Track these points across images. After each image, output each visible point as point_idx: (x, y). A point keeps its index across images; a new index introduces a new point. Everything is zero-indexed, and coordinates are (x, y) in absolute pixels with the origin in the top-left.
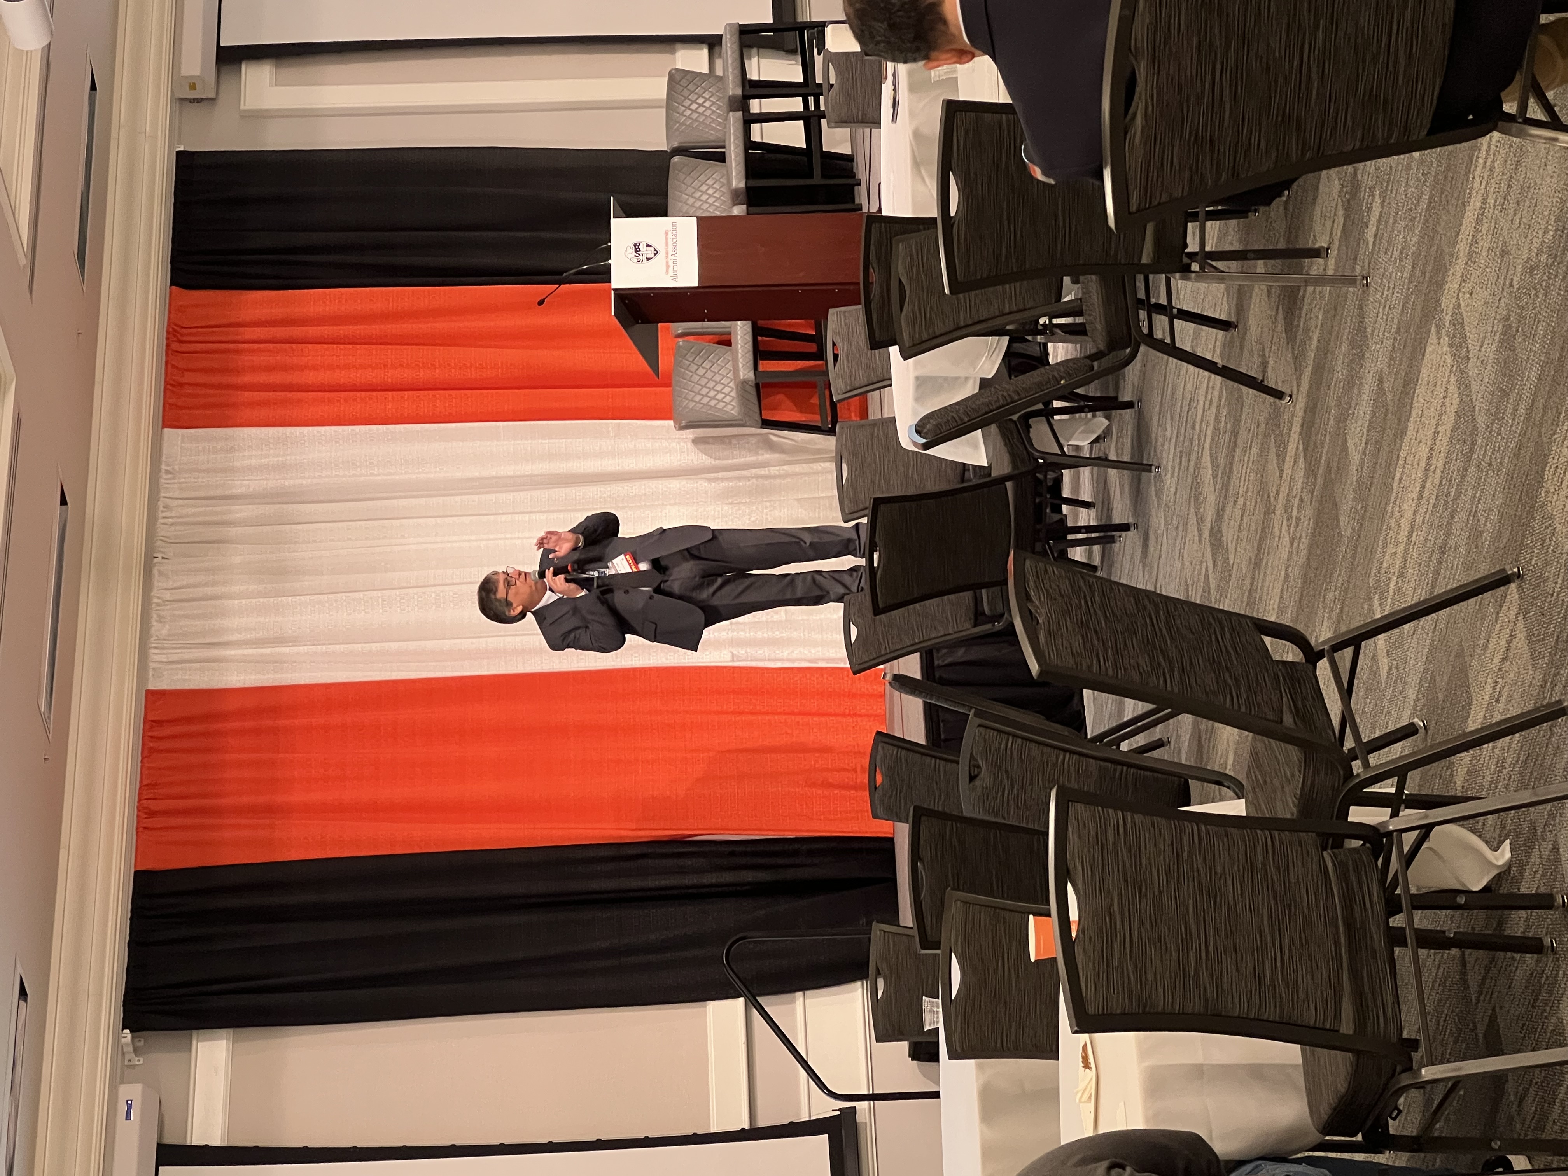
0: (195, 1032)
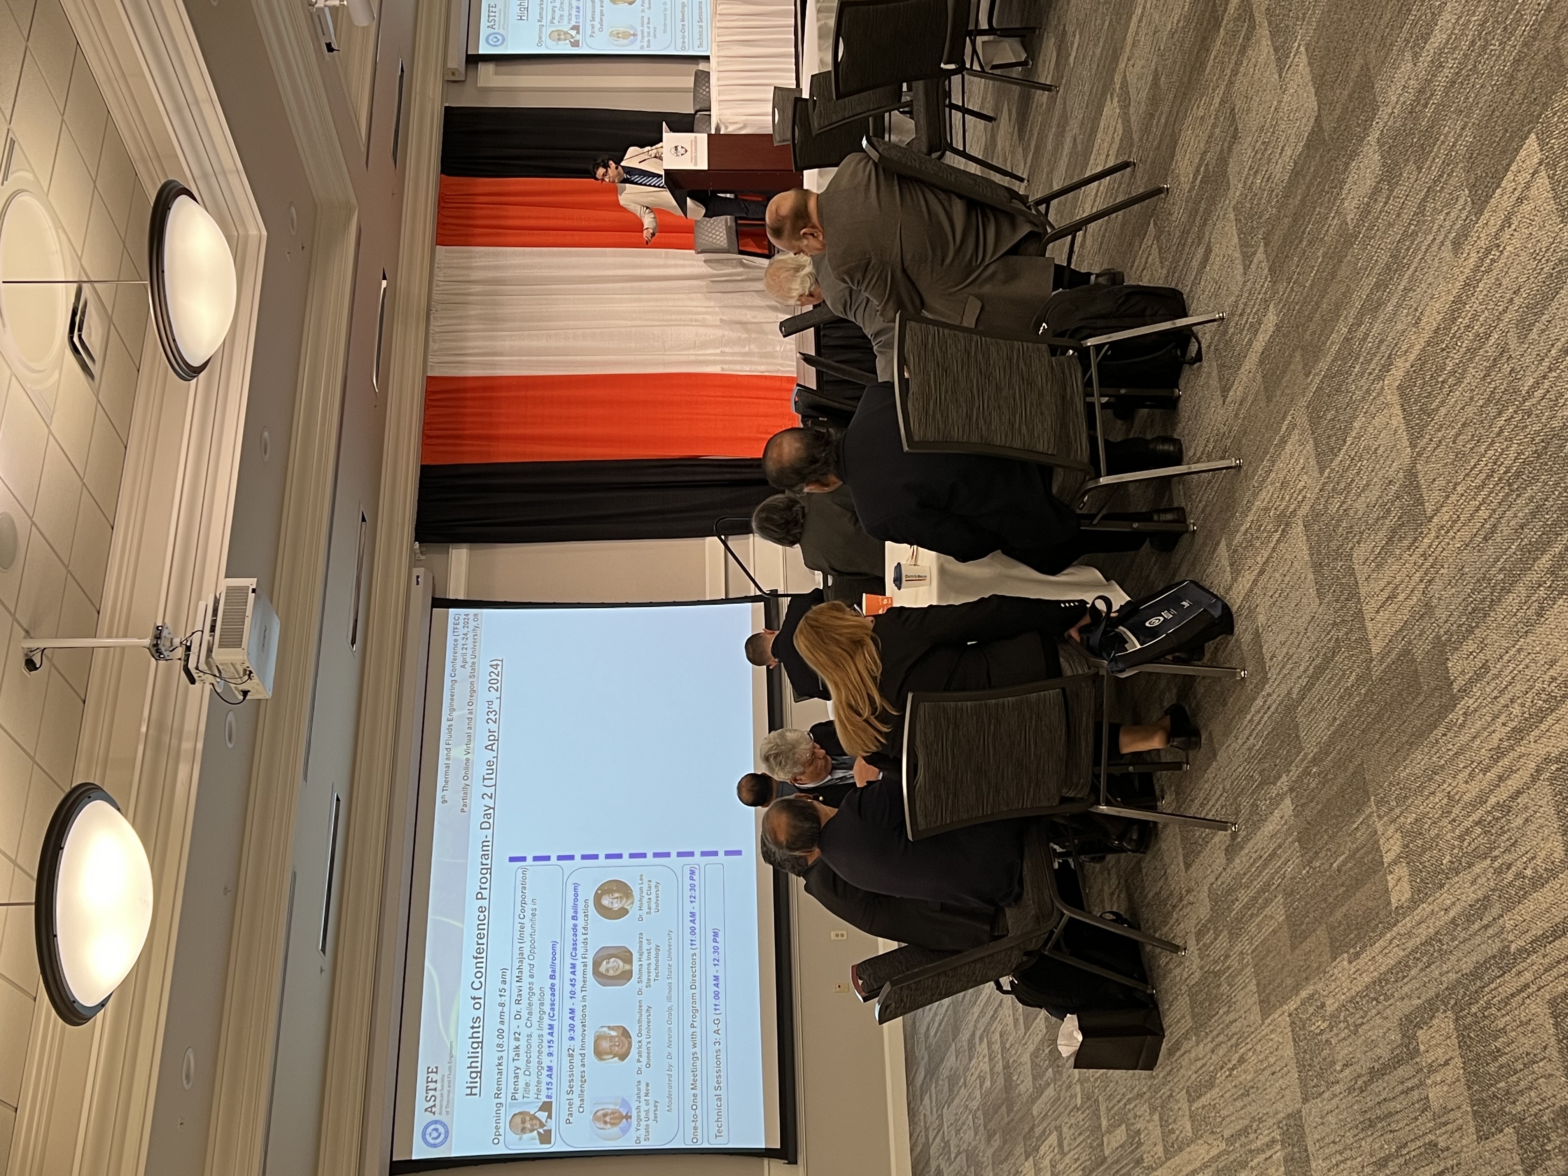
0: (451, 545)
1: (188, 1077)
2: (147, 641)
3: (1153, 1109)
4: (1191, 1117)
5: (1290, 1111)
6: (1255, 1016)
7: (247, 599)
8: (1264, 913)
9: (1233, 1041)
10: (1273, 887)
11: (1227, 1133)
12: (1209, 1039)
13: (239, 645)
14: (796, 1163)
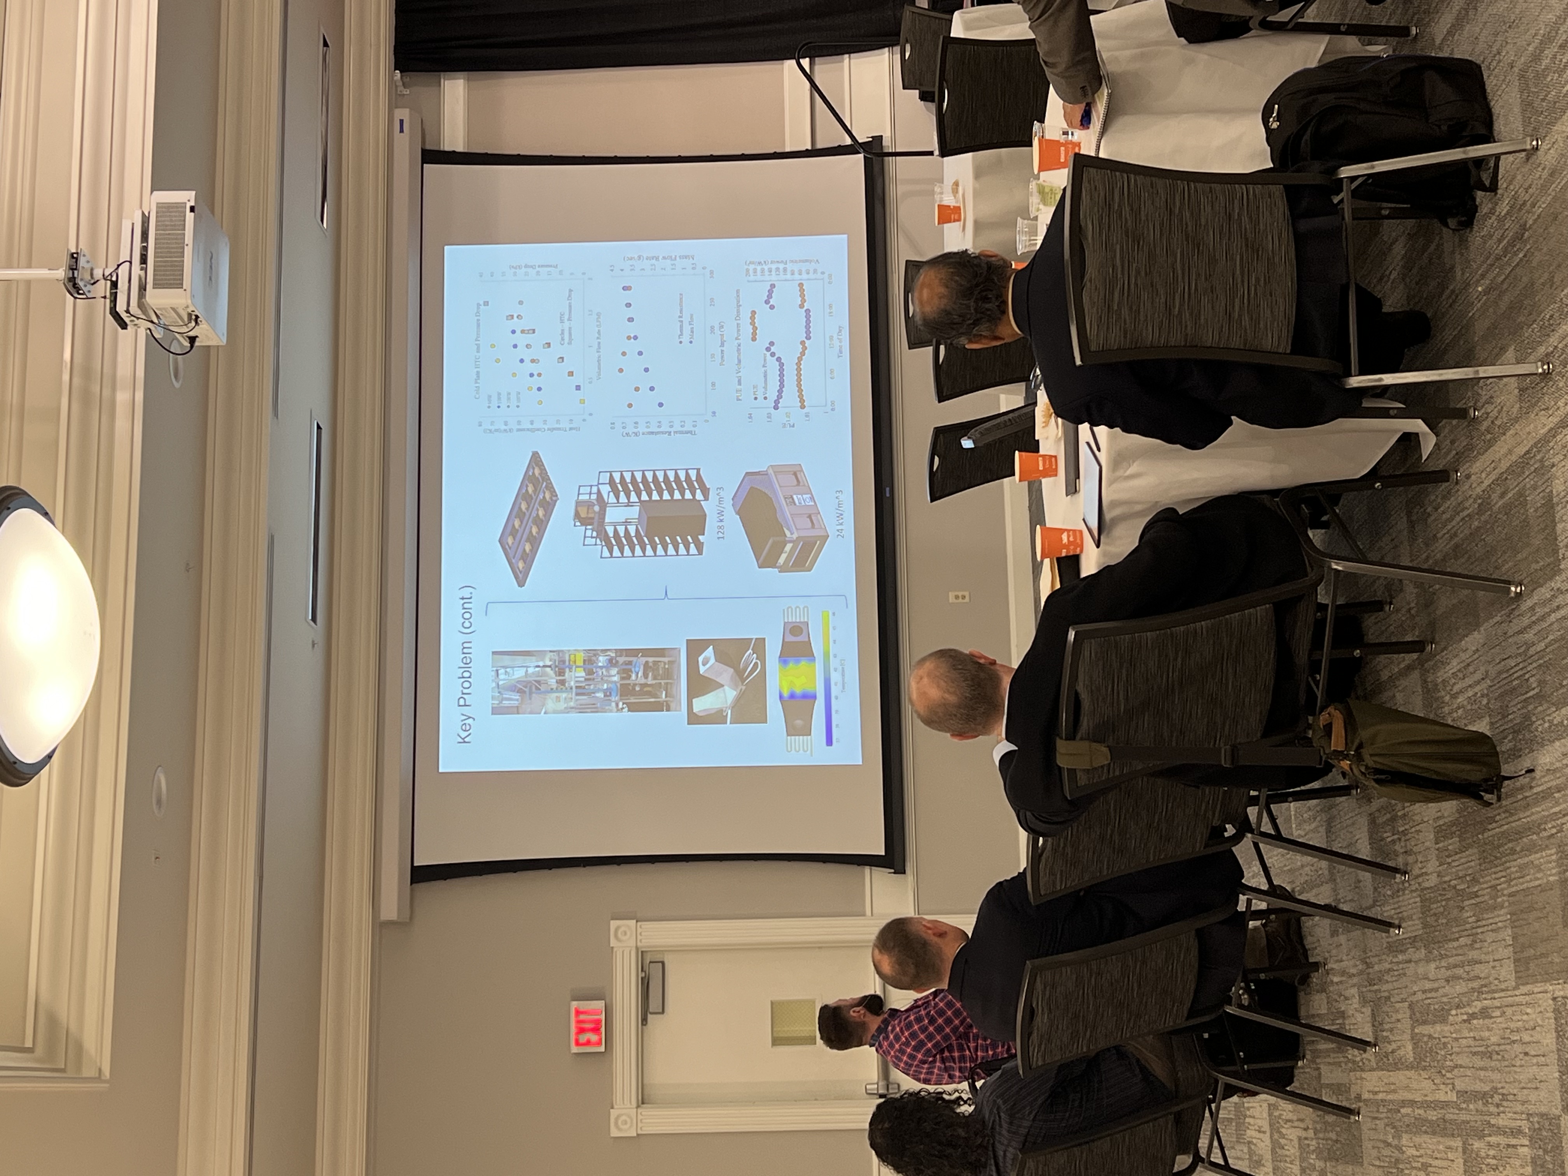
0: (442, 74)
1: (159, 802)
2: (61, 273)
3: (1364, 1001)
4: (1412, 1039)
5: (1543, 1109)
6: (1507, 971)
7: (184, 221)
8: (1532, 858)
9: (1476, 984)
10: (1545, 834)
11: (1460, 1085)
12: (1444, 964)
13: (180, 286)
14: (904, 873)
